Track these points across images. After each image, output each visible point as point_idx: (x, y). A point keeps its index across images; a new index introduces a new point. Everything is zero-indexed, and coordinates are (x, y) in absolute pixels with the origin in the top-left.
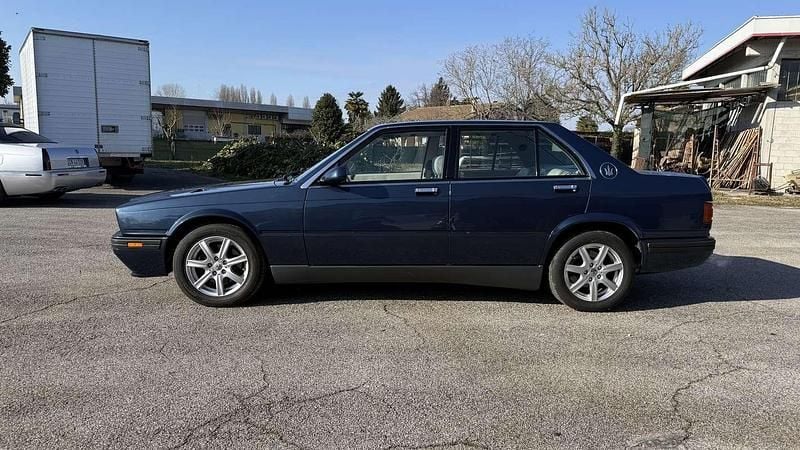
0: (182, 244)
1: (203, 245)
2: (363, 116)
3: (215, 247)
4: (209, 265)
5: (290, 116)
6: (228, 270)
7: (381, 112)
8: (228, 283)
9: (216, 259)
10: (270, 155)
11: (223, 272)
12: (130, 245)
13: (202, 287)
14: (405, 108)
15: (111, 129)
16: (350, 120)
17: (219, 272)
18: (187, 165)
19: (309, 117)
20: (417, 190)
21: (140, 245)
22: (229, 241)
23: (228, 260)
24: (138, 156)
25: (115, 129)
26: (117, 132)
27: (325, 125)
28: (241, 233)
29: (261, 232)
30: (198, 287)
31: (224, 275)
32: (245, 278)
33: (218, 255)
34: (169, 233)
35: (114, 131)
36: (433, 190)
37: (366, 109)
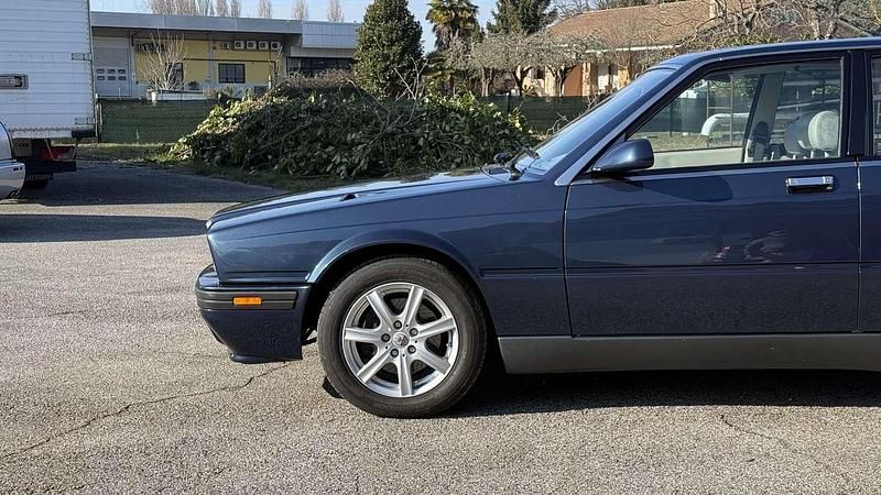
0: (334, 298)
1: (374, 298)
2: (465, 34)
3: (395, 302)
4: (385, 338)
5: (307, 42)
6: (421, 347)
7: (504, 24)
8: (420, 372)
9: (397, 326)
10: (316, 125)
11: (411, 350)
12: (238, 301)
13: (371, 380)
14: (553, 14)
15: (14, 82)
16: (439, 43)
17: (403, 350)
18: (134, 153)
19: (352, 42)
20: (790, 182)
21: (258, 301)
22: (421, 291)
23: (420, 328)
24: (68, 134)
25: (20, 82)
26: (26, 87)
27: (386, 57)
28: (444, 274)
29: (482, 272)
30: (364, 380)
31: (414, 357)
32: (452, 360)
33: (402, 317)
34: (313, 278)
35: (19, 86)
36: (824, 180)
37: (472, 20)
